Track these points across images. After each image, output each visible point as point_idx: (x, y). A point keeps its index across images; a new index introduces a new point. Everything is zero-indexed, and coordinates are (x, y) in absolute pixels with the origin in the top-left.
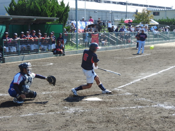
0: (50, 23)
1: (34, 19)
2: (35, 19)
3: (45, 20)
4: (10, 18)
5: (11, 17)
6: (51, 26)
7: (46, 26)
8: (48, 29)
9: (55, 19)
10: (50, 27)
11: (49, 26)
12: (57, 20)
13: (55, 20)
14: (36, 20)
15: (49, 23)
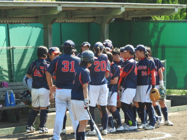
0: (163, 18)
1: (120, 8)
2: (123, 10)
3: (149, 10)
4: (56, 7)
5: (60, 4)
6: (165, 26)
7: (151, 26)
8: (156, 34)
9: (177, 7)
10: (162, 29)
11: (161, 25)
12: (182, 10)
13: (177, 10)
14: (124, 13)
15: (158, 19)
